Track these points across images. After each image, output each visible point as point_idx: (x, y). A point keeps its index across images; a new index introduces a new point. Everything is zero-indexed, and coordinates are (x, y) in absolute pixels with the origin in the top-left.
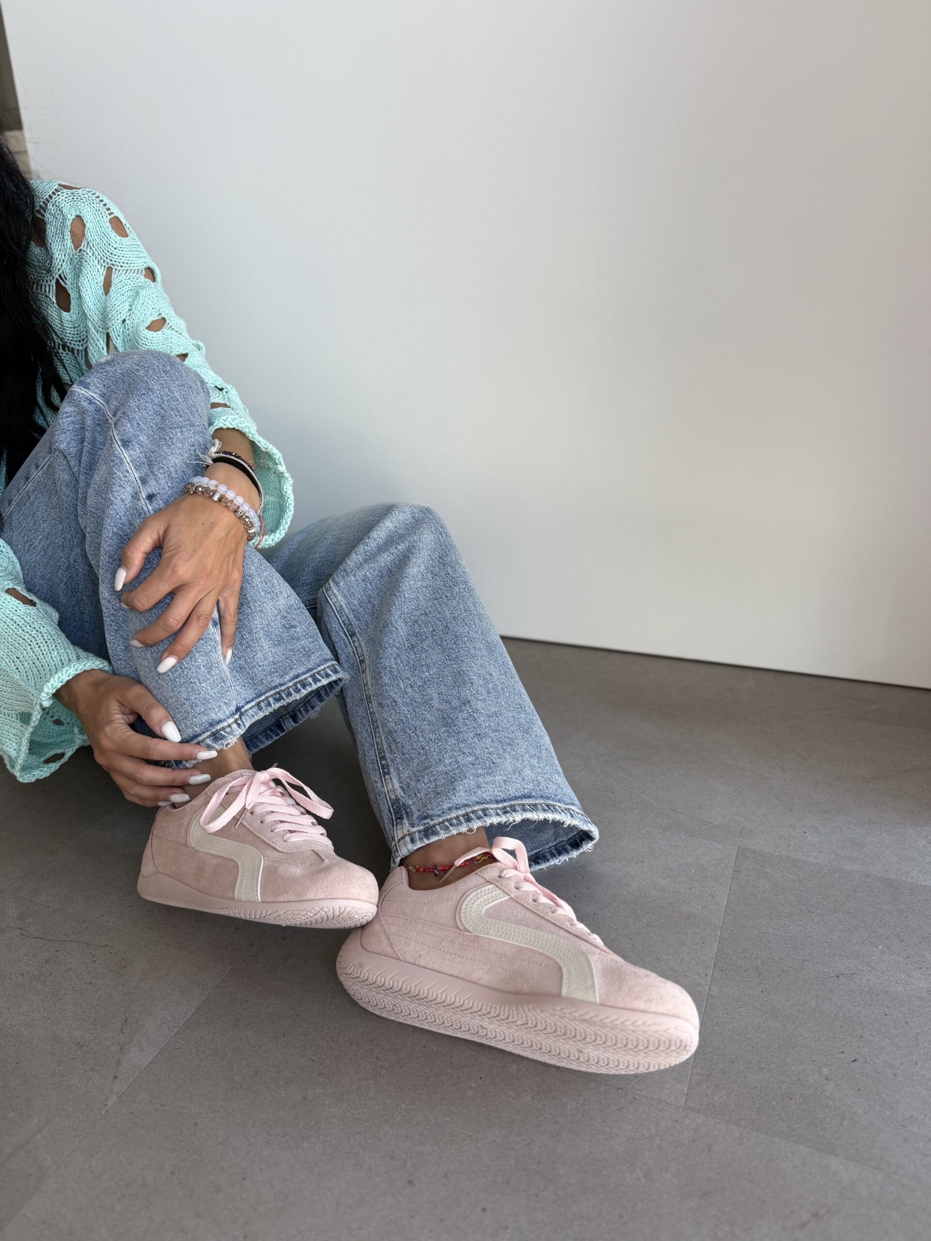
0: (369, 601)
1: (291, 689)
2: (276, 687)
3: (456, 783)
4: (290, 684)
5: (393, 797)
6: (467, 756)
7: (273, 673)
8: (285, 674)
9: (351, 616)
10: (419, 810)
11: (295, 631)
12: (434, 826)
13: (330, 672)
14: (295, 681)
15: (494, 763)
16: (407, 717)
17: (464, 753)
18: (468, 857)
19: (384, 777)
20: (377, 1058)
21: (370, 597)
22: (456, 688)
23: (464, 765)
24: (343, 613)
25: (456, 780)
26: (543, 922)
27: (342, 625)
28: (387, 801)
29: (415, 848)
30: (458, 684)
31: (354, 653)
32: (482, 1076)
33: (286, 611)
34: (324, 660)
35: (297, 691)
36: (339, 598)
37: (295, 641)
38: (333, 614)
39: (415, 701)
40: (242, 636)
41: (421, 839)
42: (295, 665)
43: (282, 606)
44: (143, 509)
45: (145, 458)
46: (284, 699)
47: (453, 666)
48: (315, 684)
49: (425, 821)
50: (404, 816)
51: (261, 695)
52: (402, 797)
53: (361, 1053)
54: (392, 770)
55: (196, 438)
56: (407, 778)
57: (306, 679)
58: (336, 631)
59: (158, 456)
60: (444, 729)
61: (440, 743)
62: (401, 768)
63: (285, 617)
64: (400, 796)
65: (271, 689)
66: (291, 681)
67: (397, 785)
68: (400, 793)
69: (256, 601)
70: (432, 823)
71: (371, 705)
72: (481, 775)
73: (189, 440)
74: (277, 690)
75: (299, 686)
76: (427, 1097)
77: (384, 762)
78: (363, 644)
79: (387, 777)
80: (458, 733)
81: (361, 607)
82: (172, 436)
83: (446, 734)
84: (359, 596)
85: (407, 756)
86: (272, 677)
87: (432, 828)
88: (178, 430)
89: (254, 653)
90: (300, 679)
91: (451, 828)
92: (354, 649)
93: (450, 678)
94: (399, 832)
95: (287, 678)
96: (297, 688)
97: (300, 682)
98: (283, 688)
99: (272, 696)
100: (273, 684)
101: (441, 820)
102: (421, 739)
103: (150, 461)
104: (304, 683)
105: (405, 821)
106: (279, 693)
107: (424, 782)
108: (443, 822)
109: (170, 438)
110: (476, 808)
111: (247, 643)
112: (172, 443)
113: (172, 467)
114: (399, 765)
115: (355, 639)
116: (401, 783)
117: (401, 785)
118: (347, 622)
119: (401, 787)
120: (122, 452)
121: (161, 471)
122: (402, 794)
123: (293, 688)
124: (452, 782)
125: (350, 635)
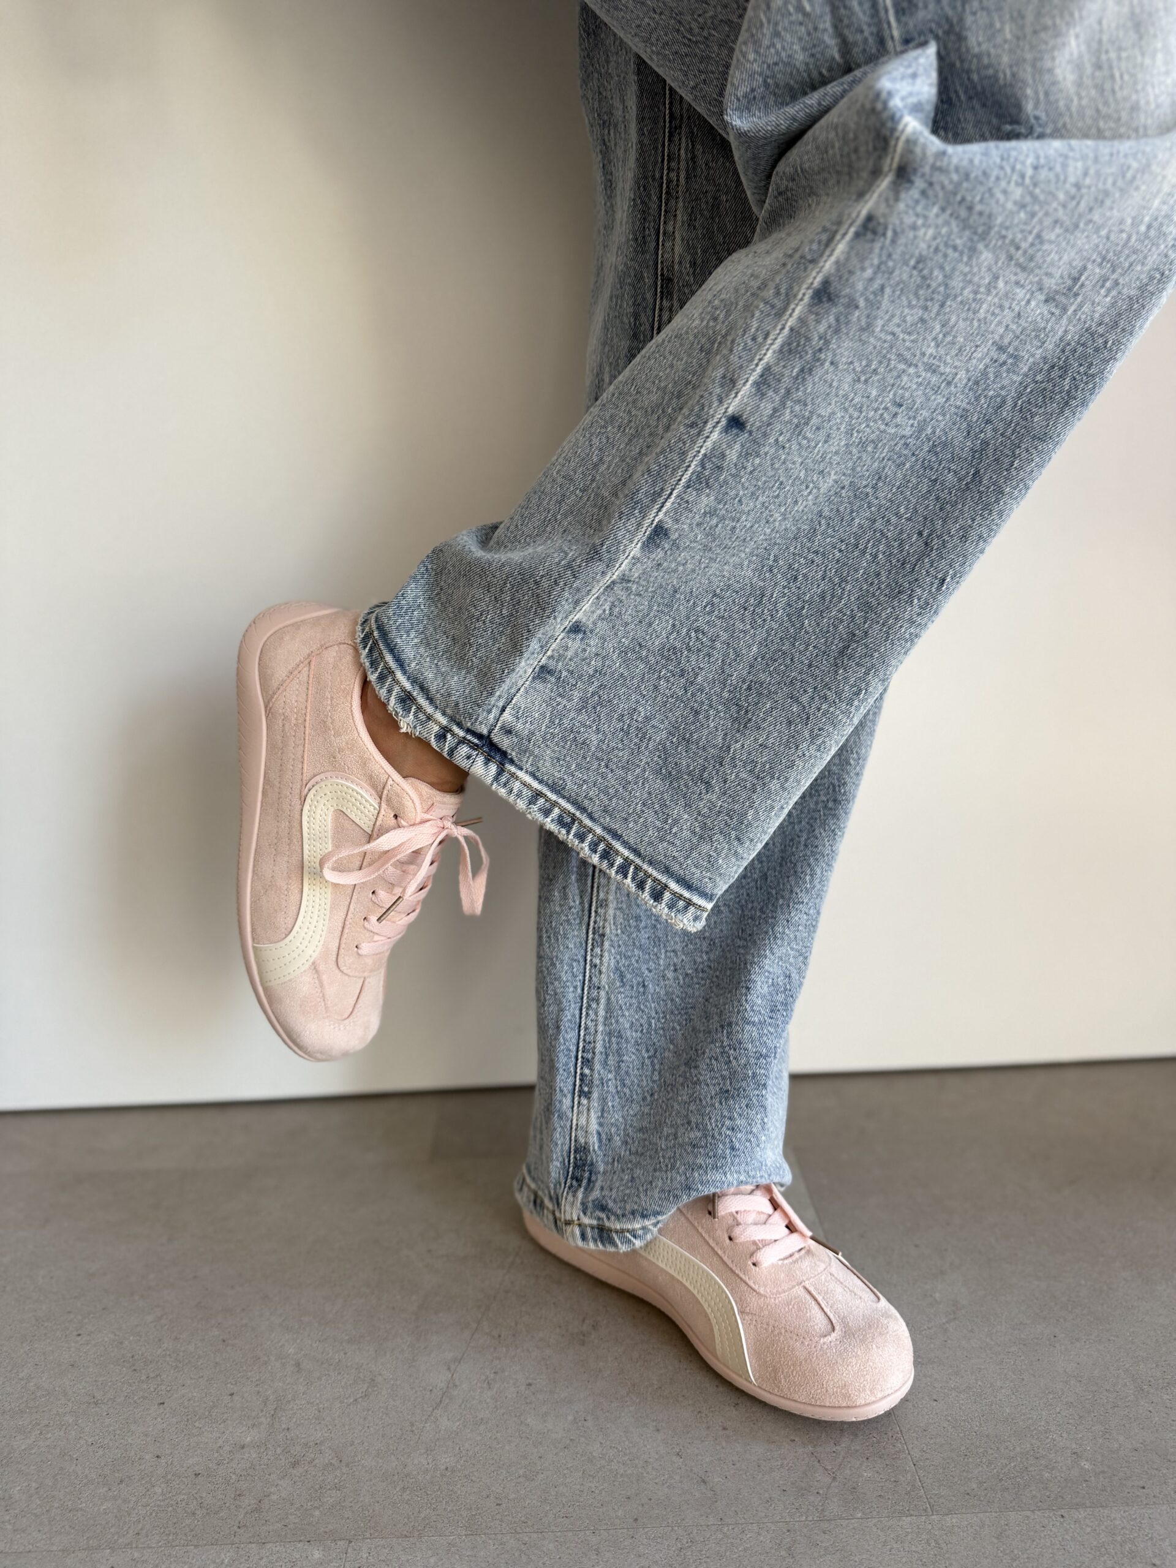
1: (591, 836)
2: (583, 810)
4: (599, 831)
8: (611, 816)
19: (578, 1094)
28: (569, 1140)
35: (594, 848)
42: (636, 822)
50: (582, 1181)
54: (594, 1096)
56: (609, 1126)
68: (592, 1139)
74: (578, 814)
75: (602, 846)
79: (584, 1100)
86: (597, 795)
89: (620, 746)
90: (614, 843)
94: (567, 1207)
98: (588, 822)
99: (563, 810)
100: (586, 803)
105: (580, 1193)
106: (574, 819)
119: (599, 1134)
123: (595, 839)
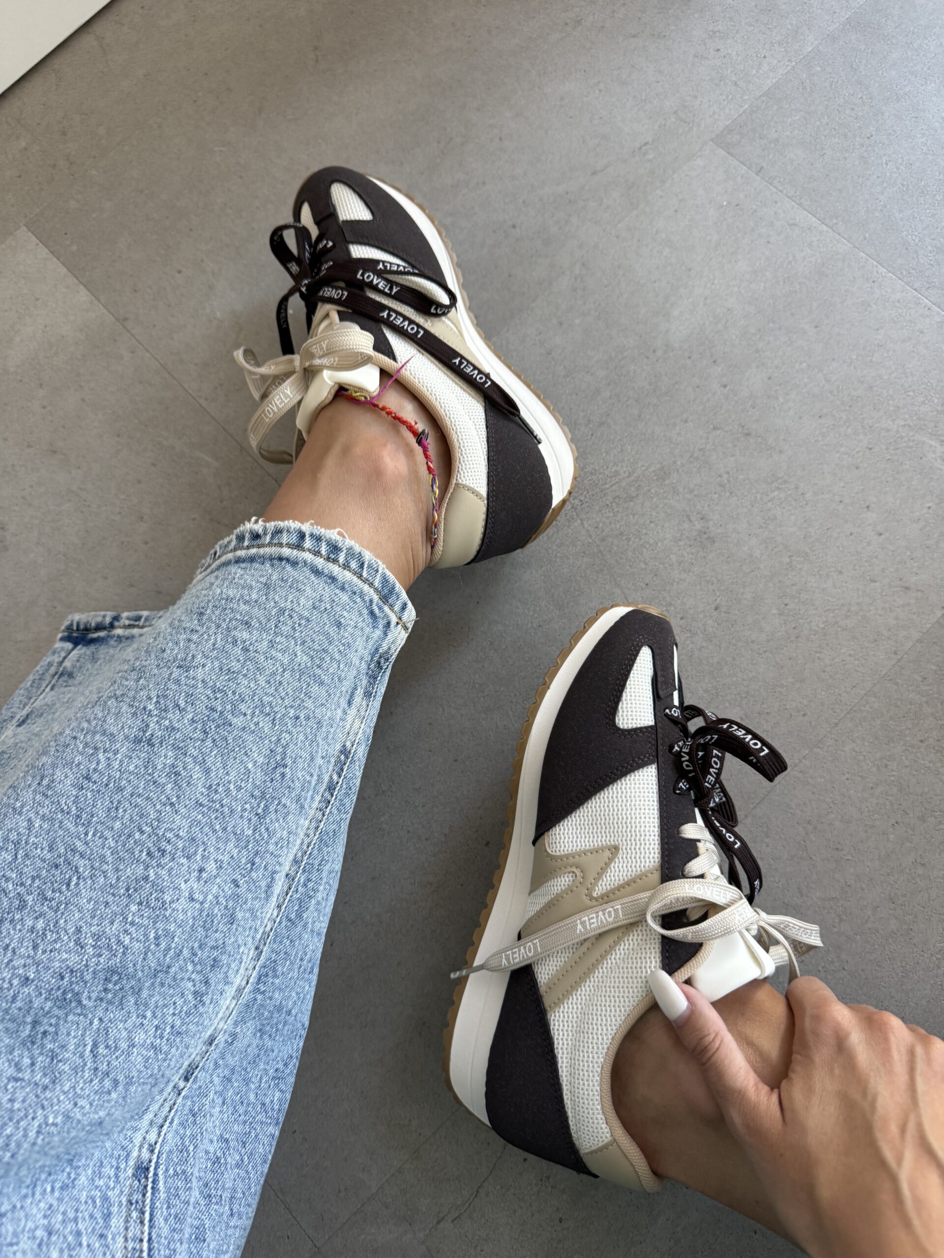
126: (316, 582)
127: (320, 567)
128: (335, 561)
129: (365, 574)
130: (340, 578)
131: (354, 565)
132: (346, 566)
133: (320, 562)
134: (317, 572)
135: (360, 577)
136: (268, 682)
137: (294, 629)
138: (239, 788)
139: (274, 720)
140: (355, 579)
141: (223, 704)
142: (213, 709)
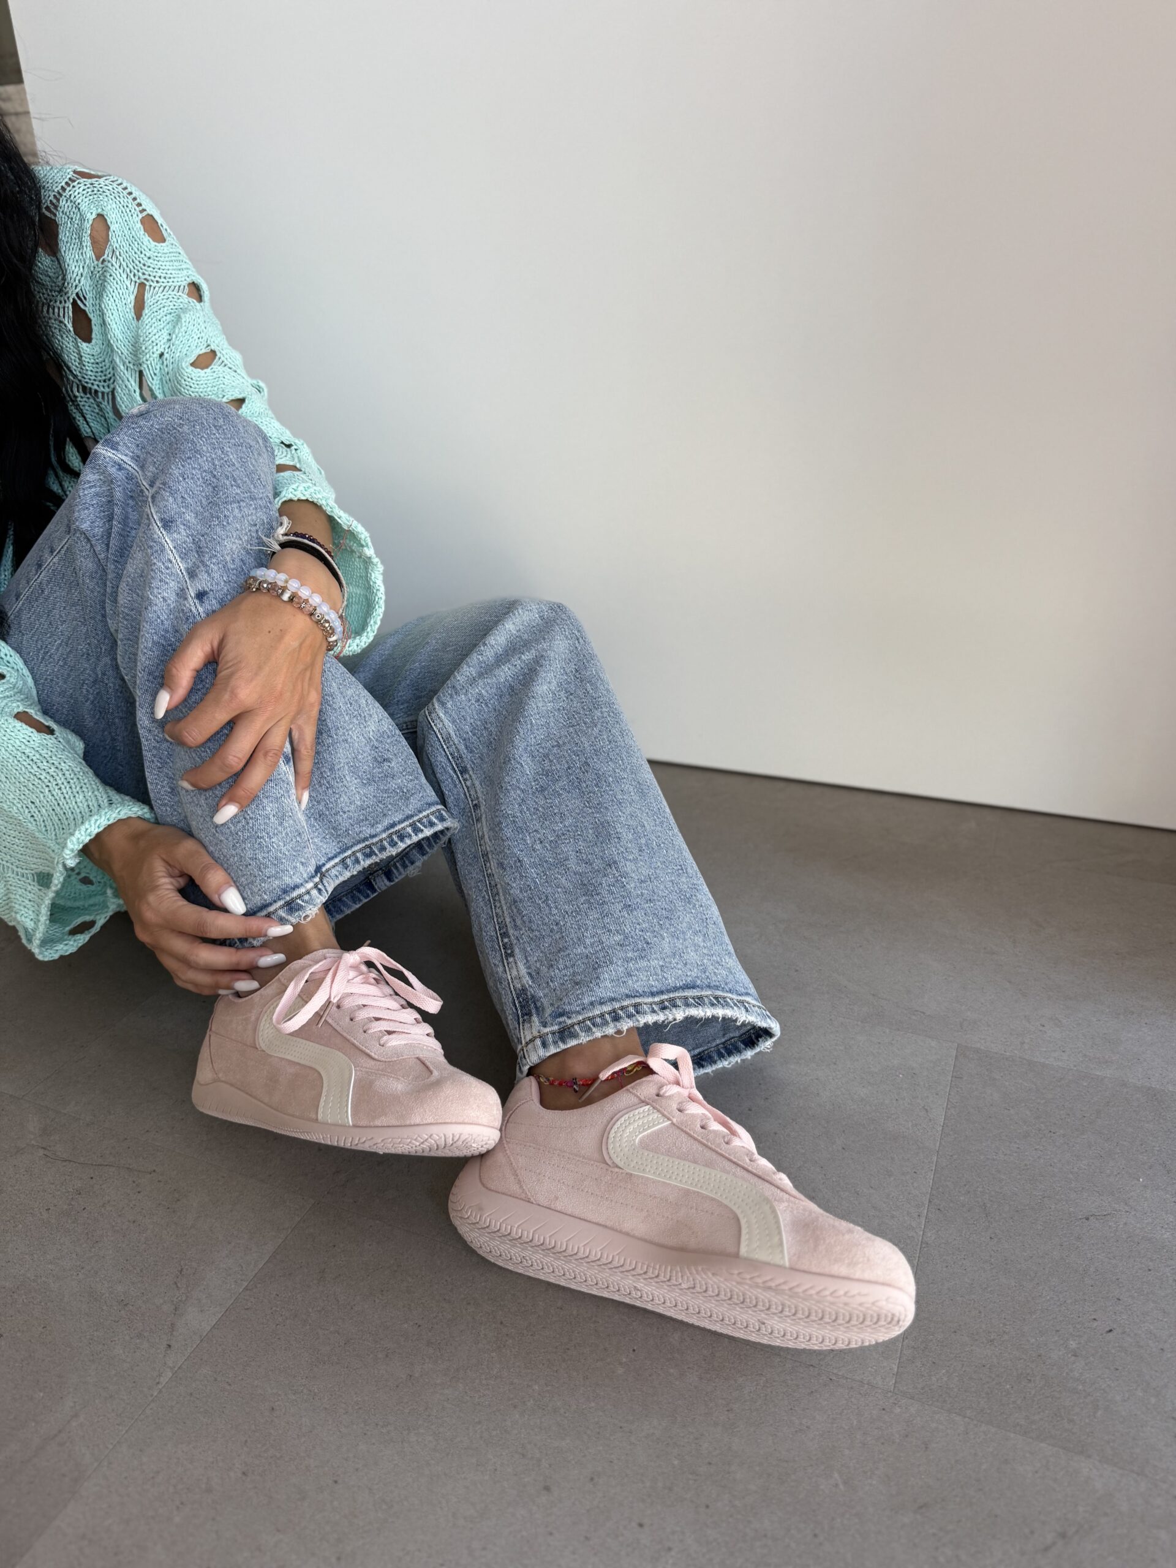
0: (485, 728)
1: (385, 842)
2: (366, 839)
3: (600, 970)
4: (384, 835)
5: (519, 986)
6: (614, 934)
7: (362, 820)
8: (377, 823)
9: (462, 747)
10: (552, 1005)
11: (389, 766)
12: (573, 1026)
13: (434, 820)
14: (390, 831)
15: (647, 943)
16: (535, 882)
17: (610, 931)
18: (617, 1069)
19: (507, 960)
20: (501, 1323)
21: (486, 723)
22: (599, 844)
23: (609, 947)
24: (451, 743)
25: (599, 966)
26: (715, 1156)
27: (450, 757)
28: (511, 992)
29: (548, 1054)
30: (601, 839)
31: (465, 794)
32: (635, 1348)
33: (377, 740)
34: (427, 804)
35: (393, 844)
36: (446, 722)
37: (389, 780)
38: (438, 743)
39: (546, 862)
40: (321, 773)
41: (555, 1043)
42: (390, 810)
43: (371, 733)
44: (191, 611)
45: (194, 543)
46: (376, 855)
47: (595, 815)
48: (416, 835)
49: (561, 1019)
50: (534, 1011)
51: (347, 849)
52: (530, 986)
53: (481, 1317)
54: (517, 951)
55: (258, 515)
56: (536, 961)
57: (404, 828)
58: (443, 767)
59: (210, 541)
60: (584, 898)
61: (579, 917)
62: (529, 949)
63: (377, 748)
64: (527, 986)
65: (359, 842)
66: (384, 831)
67: (523, 971)
68: (527, 980)
69: (338, 728)
70: (569, 1022)
71: (488, 865)
72: (632, 959)
73: (250, 518)
74: (367, 843)
75: (395, 838)
76: (565, 1375)
77: (506, 940)
78: (477, 783)
79: (511, 960)
80: (602, 904)
81: (474, 735)
82: (227, 513)
83: (586, 906)
84: (472, 721)
85: (537, 933)
86: (360, 827)
87: (569, 1028)
88: (235, 505)
89: (337, 796)
91: (594, 1029)
92: (466, 790)
93: (591, 831)
94: (526, 1033)
95: (380, 827)
96: (392, 840)
97: (396, 832)
98: (375, 840)
99: (360, 850)
100: (362, 836)
101: (581, 1018)
102: (554, 911)
103: (199, 547)
104: (401, 834)
105: (535, 1018)
106: (369, 846)
107: (558, 969)
108: (584, 1021)
109: (225, 516)
110: (625, 1003)
111: (328, 782)
112: (228, 523)
113: (227, 554)
114: (526, 945)
115: (467, 776)
116: (529, 968)
117: (530, 971)
118: (456, 754)
119: (529, 974)
120: (163, 535)
121: (214, 560)
122: (530, 983)
123: (388, 840)
124: (595, 969)
125: (460, 771)
126: (608, 994)
127: (614, 1003)
128: (609, 1013)
129: (588, 1023)
130: (599, 1007)
131: (598, 1020)
132: (602, 1015)
133: (617, 1005)
134: (612, 1000)
135: (589, 1019)
136: (586, 924)
137: (598, 958)
138: (556, 878)
139: (567, 913)
140: (591, 1015)
141: (595, 900)
142: (598, 894)
